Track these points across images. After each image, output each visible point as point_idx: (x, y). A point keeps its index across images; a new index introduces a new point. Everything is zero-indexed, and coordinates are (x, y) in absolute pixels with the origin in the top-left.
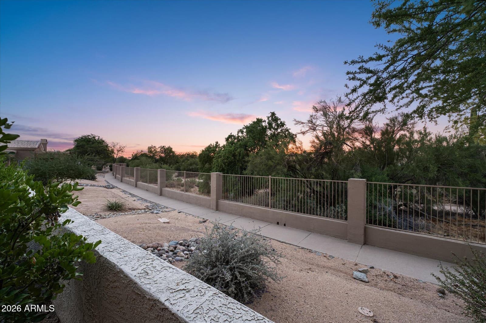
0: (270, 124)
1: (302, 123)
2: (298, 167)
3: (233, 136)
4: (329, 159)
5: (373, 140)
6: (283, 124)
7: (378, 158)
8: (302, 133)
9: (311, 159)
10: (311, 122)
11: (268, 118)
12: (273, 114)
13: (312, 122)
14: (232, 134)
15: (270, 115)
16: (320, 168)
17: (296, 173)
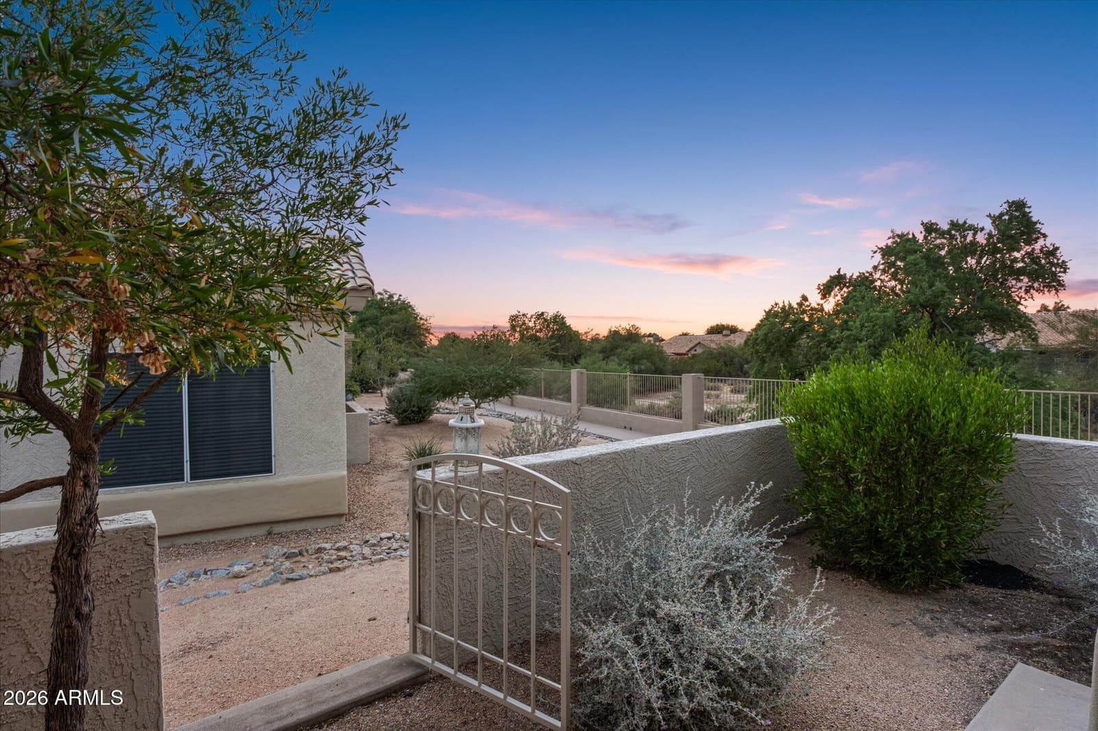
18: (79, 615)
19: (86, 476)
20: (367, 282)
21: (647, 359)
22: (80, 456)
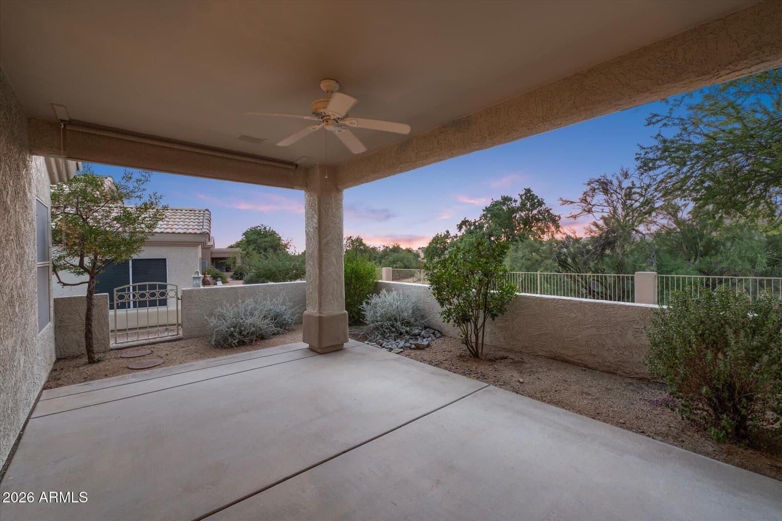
0: (523, 205)
1: (572, 202)
2: (570, 260)
3: (468, 221)
4: (613, 249)
5: (679, 223)
6: (541, 203)
7: (687, 248)
8: (571, 217)
9: (588, 252)
10: (584, 200)
11: (521, 196)
12: (528, 191)
13: (586, 200)
14: (467, 219)
15: (524, 192)
16: (600, 262)
17: (567, 269)
18: (91, 305)
19: (93, 281)
20: (208, 231)
21: (401, 261)
22: (92, 278)
